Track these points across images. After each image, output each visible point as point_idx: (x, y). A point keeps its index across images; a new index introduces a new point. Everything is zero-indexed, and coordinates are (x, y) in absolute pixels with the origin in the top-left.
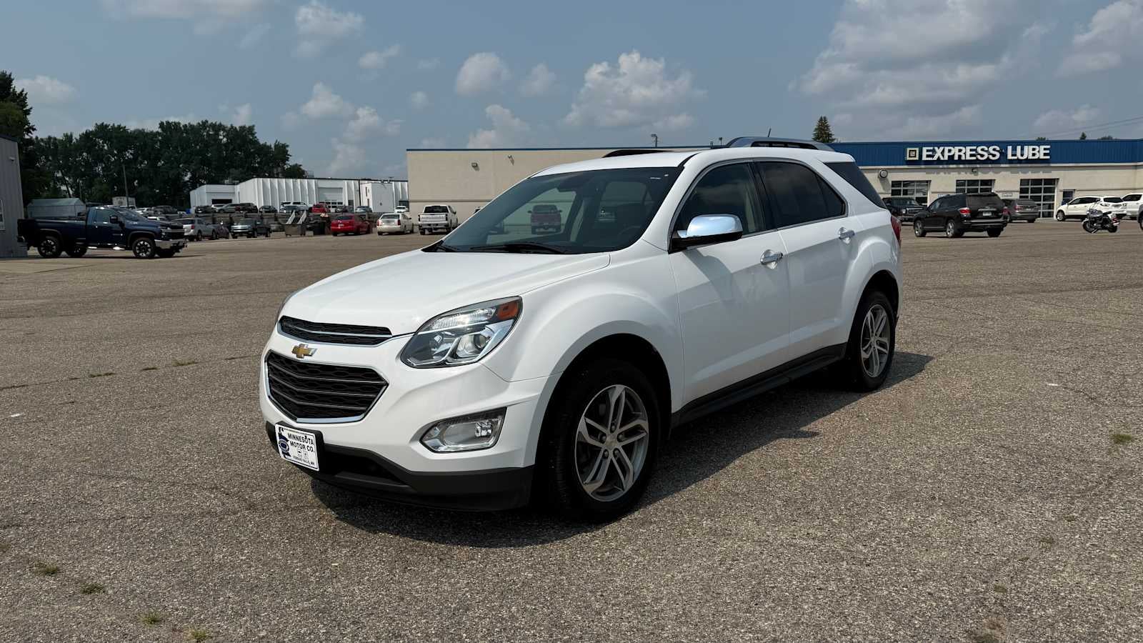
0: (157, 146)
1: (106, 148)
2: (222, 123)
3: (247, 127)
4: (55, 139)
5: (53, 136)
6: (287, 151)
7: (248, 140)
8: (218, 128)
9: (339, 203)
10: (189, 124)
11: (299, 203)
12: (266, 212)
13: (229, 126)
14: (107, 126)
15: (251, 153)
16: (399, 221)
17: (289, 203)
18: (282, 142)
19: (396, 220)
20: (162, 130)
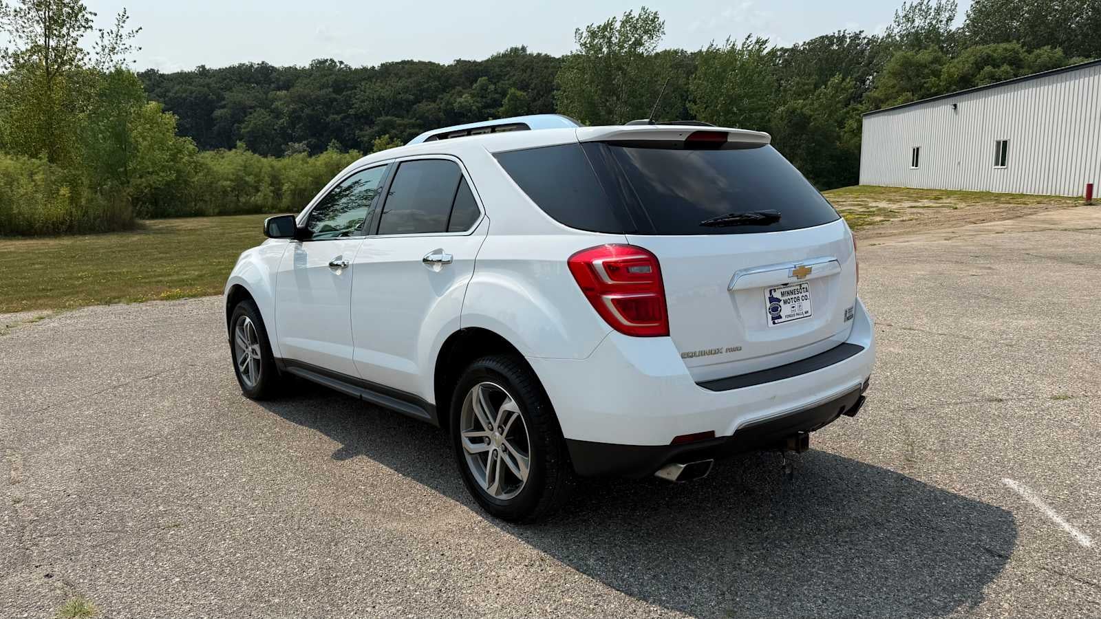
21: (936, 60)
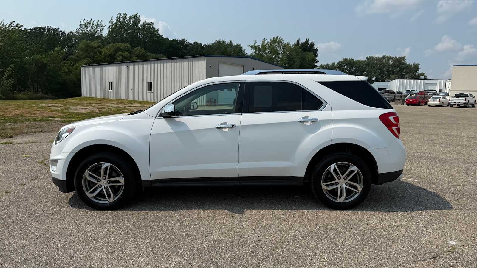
0: (365, 66)
1: (345, 67)
2: (392, 56)
3: (402, 57)
4: (329, 65)
5: (328, 63)
6: (419, 67)
7: (402, 63)
8: (389, 58)
9: (434, 91)
10: (378, 57)
11: (414, 90)
12: (398, 94)
13: (394, 57)
14: (347, 59)
15: (403, 68)
16: (439, 100)
17: (410, 90)
18: (417, 63)
19: (438, 100)
20: (367, 60)
21: (99, 46)
